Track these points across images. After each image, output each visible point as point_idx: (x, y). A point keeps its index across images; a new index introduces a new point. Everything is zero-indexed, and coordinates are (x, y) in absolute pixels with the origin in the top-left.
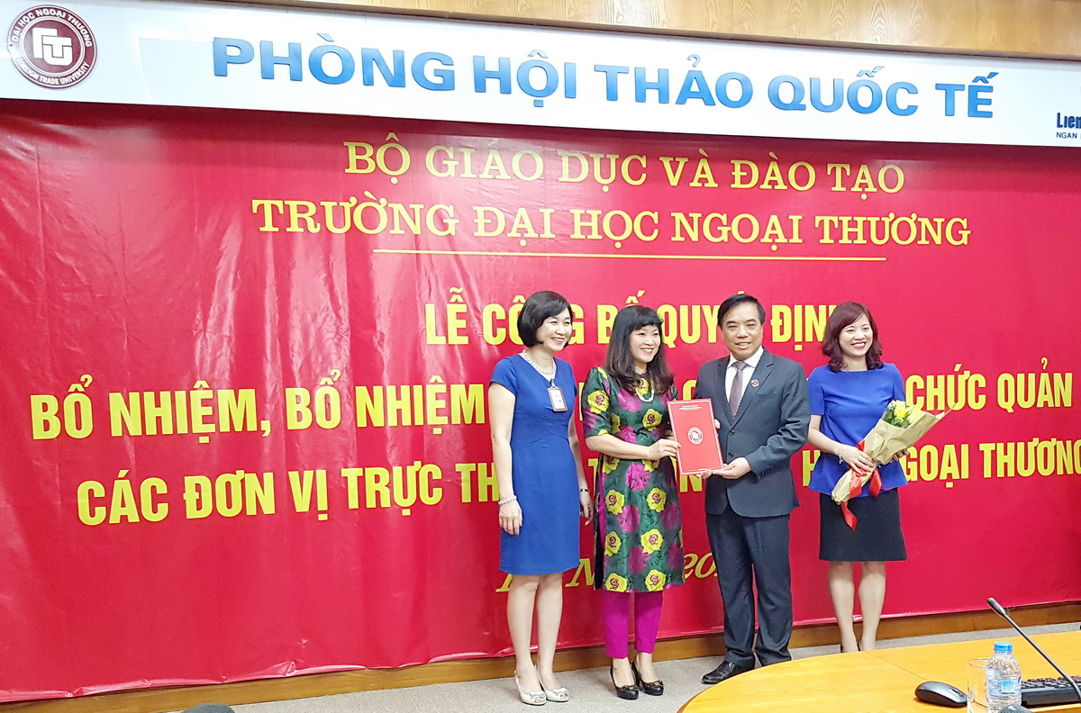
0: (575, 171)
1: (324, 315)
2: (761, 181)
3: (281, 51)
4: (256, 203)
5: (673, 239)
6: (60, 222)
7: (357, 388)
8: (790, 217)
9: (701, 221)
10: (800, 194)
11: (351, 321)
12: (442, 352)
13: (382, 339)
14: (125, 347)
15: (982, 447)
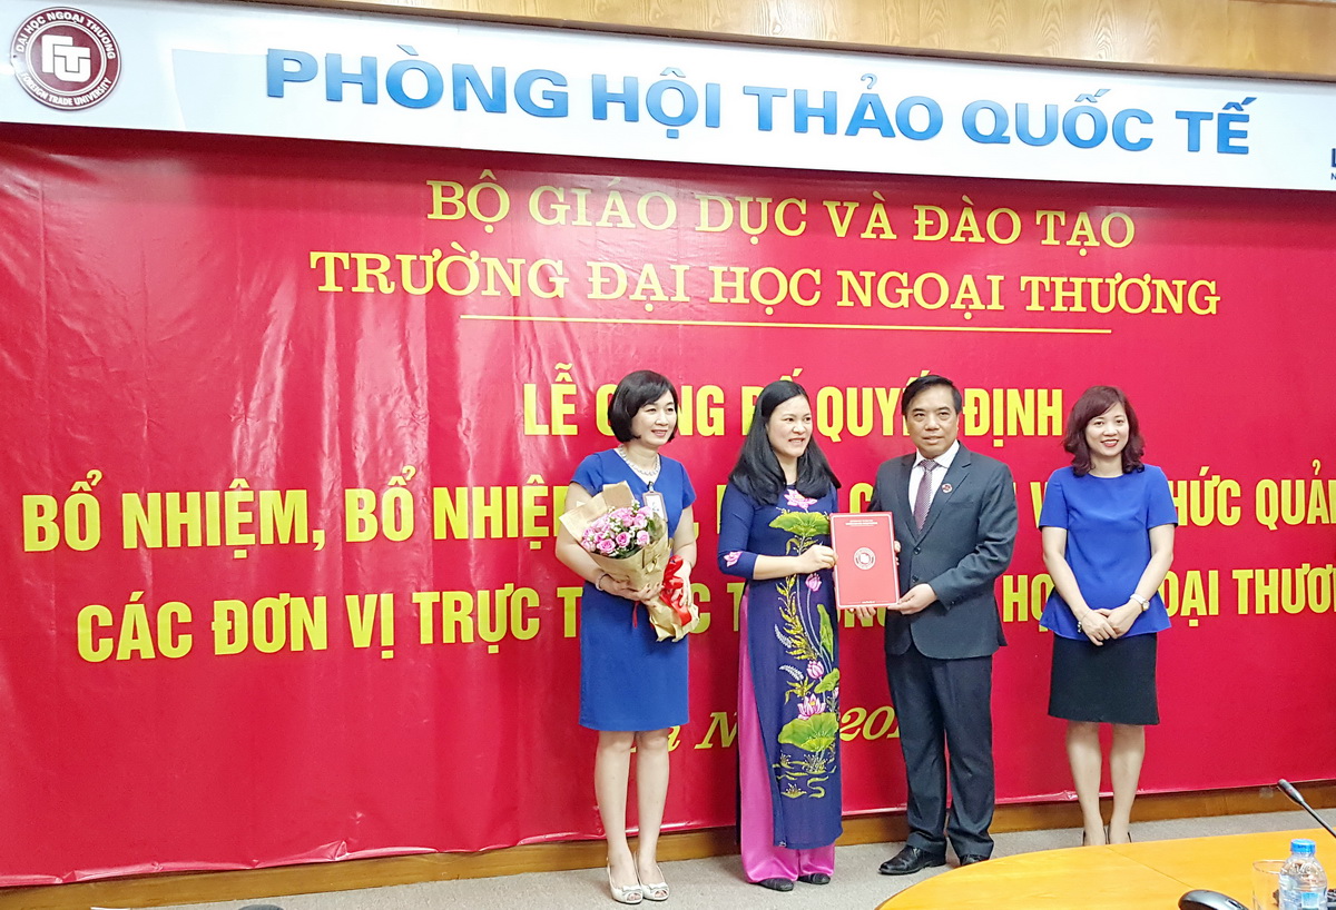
0: (716, 217)
1: (396, 397)
2: (952, 231)
3: (352, 67)
4: (315, 256)
5: (839, 304)
6: (68, 278)
7: (435, 489)
8: (989, 277)
9: (875, 282)
10: (1000, 247)
11: (430, 405)
12: (543, 443)
13: (468, 428)
14: (145, 435)
15: (1236, 574)
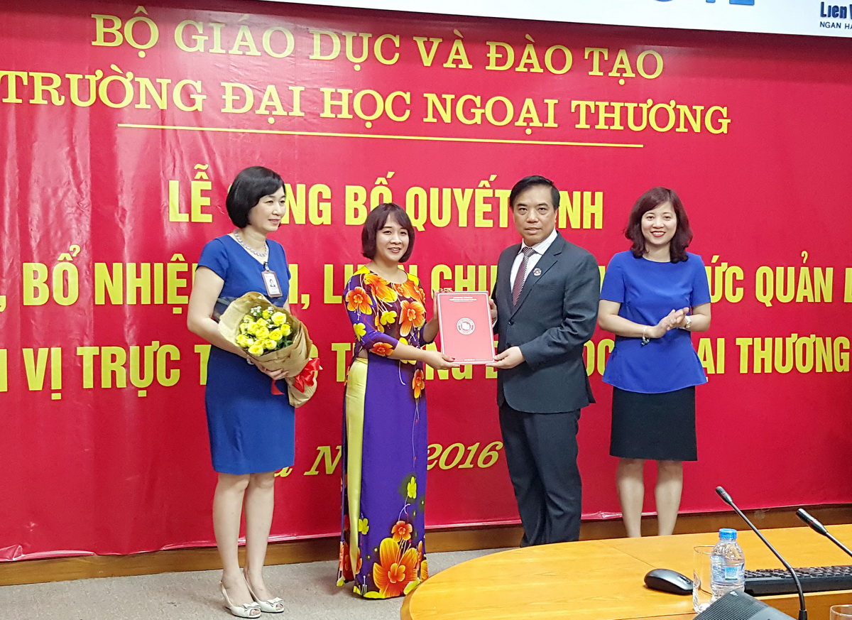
0: (326, 49)
1: (65, 189)
2: (517, 63)
5: (425, 120)
7: (96, 264)
8: (546, 101)
9: (454, 102)
10: (556, 78)
11: (93, 196)
12: (185, 230)
13: (124, 215)
15: (740, 341)
